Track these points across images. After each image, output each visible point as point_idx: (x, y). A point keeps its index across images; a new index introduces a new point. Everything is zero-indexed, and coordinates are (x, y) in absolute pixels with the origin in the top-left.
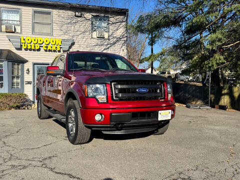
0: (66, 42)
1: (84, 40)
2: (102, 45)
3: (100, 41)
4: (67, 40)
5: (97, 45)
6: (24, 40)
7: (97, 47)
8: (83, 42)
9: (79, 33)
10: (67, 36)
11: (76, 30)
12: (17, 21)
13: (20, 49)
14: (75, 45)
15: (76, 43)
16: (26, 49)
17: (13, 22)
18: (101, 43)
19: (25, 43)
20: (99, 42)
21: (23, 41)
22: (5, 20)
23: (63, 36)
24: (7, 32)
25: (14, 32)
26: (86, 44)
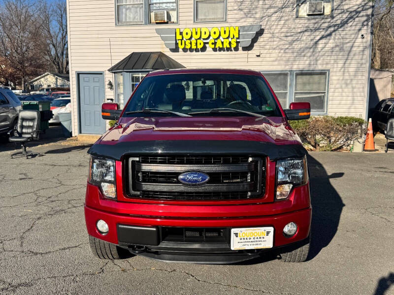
0: (246, 31)
1: (282, 22)
2: (317, 29)
3: (313, 21)
5: (306, 31)
6: (181, 33)
7: (307, 34)
8: (279, 27)
9: (272, 10)
10: (251, 20)
11: (267, 6)
12: (173, 3)
13: (176, 50)
14: (264, 35)
15: (266, 31)
16: (185, 50)
17: (168, 5)
18: (316, 25)
19: (182, 40)
20: (311, 24)
21: (179, 37)
22: (156, 3)
23: (243, 20)
24: (157, 23)
25: (167, 23)
26: (284, 30)
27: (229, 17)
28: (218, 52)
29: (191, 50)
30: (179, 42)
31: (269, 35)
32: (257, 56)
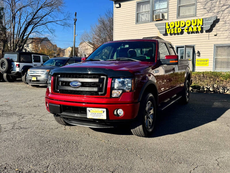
0: (207, 21)
4: (209, 19)
6: (169, 25)
9: (225, 7)
10: (211, 14)
11: (222, 5)
12: (166, 8)
13: (166, 34)
14: (219, 23)
15: (221, 20)
16: (171, 34)
17: (164, 10)
19: (169, 29)
21: (167, 27)
22: (157, 10)
23: (206, 15)
24: (157, 21)
25: (162, 20)
27: (198, 13)
28: (190, 34)
29: (175, 34)
30: (167, 30)
31: (223, 22)
32: (215, 35)
